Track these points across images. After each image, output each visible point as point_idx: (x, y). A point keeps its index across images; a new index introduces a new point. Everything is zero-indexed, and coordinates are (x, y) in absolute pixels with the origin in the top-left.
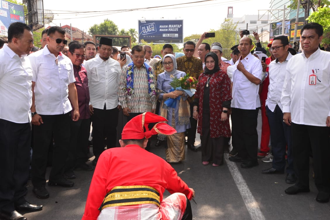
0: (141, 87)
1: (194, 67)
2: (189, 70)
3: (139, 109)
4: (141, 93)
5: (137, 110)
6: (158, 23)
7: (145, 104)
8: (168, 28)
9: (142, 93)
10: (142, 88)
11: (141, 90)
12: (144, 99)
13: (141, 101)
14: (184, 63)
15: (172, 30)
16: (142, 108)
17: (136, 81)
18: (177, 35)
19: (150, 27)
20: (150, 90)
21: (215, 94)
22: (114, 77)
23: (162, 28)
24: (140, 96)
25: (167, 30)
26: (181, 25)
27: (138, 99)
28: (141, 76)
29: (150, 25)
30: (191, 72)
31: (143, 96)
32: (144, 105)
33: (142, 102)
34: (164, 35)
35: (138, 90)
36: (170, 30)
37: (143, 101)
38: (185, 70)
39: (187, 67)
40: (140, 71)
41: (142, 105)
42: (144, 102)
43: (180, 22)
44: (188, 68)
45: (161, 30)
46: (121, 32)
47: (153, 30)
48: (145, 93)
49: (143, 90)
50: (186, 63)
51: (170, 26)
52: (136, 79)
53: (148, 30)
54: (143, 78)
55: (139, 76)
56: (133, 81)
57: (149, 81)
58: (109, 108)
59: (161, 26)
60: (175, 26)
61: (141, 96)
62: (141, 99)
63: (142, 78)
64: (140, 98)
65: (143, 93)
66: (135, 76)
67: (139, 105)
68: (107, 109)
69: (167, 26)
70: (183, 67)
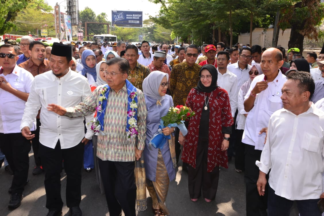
0: (113, 122)
1: (196, 78)
2: (191, 80)
3: (107, 154)
4: (112, 131)
5: (105, 156)
6: (125, 13)
7: (118, 149)
8: (132, 17)
9: (114, 131)
10: (115, 123)
11: (113, 126)
12: (117, 141)
13: (111, 144)
14: (185, 71)
15: (135, 18)
16: (112, 154)
17: (108, 113)
18: (138, 22)
19: (120, 15)
20: (128, 127)
21: (216, 120)
22: (72, 103)
23: (128, 17)
24: (110, 135)
25: (131, 18)
26: (141, 15)
27: (106, 141)
28: (117, 105)
29: (120, 14)
30: (192, 84)
31: (115, 136)
32: (116, 150)
33: (113, 145)
34: (130, 21)
35: (109, 126)
36: (133, 18)
37: (115, 144)
38: (186, 81)
39: (187, 77)
40: (117, 95)
41: (113, 149)
42: (116, 146)
43: (141, 13)
44: (190, 78)
45: (127, 18)
46: (97, 17)
47: (122, 17)
48: (119, 132)
49: (116, 127)
50: (186, 72)
51: (134, 15)
52: (109, 108)
53: (118, 17)
54: (119, 109)
55: (114, 105)
56: (105, 111)
57: (128, 113)
58: (65, 147)
59: (127, 15)
60: (137, 15)
61: (112, 136)
62: (112, 141)
63: (117, 109)
64: (110, 139)
65: (116, 131)
66: (109, 104)
67: (108, 149)
68: (62, 148)
69: (131, 15)
70: (183, 76)
